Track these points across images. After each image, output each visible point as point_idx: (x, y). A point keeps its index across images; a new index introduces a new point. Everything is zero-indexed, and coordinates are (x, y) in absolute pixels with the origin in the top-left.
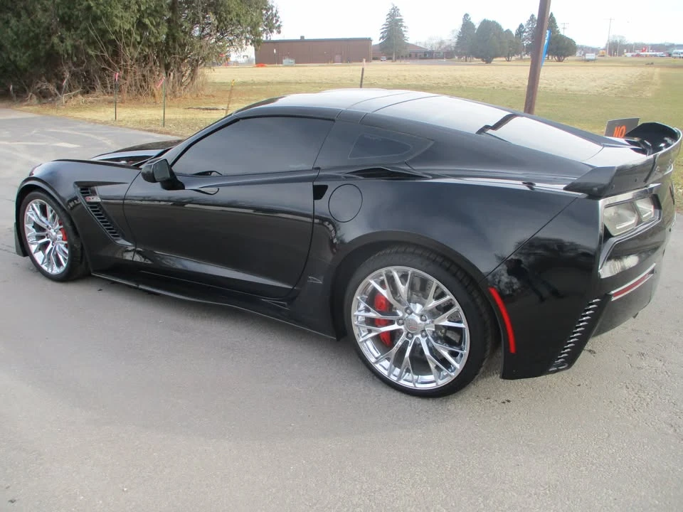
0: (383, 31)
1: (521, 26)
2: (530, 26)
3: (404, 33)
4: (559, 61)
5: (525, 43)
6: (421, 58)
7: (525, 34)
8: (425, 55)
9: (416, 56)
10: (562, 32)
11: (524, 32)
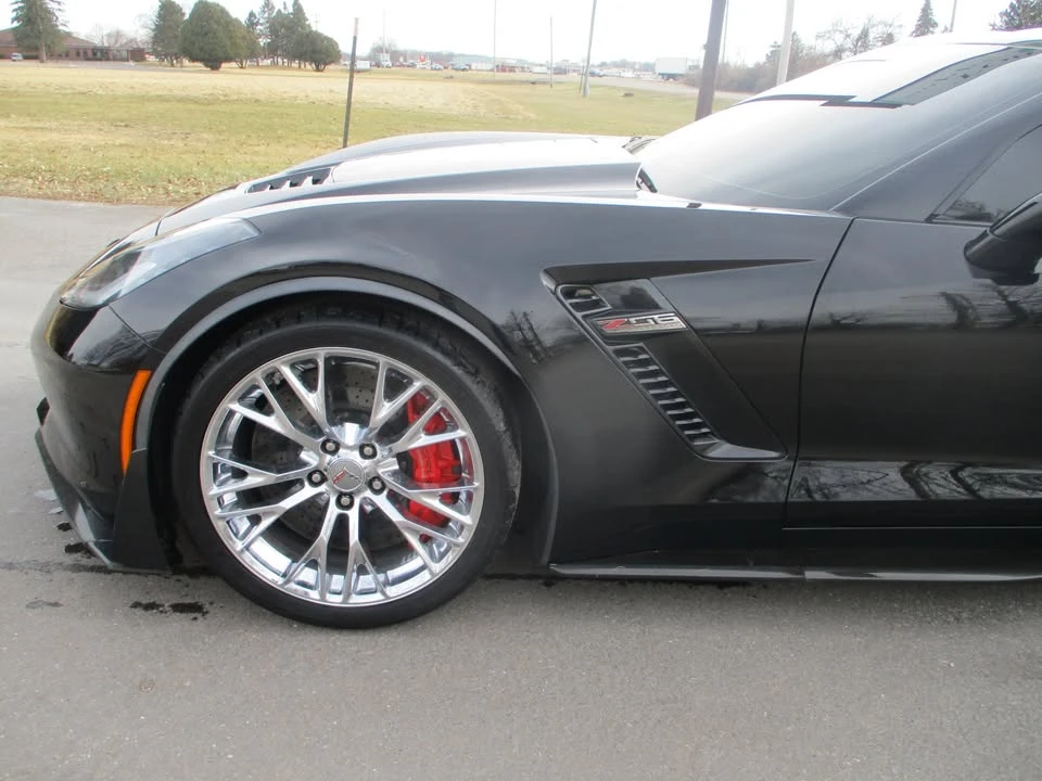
0: (16, 6)
1: (252, 15)
2: (266, 15)
3: (57, 13)
4: (318, 70)
5: (262, 42)
6: (88, 59)
7: (259, 27)
8: (95, 54)
9: (78, 54)
10: (314, 29)
11: (257, 23)
